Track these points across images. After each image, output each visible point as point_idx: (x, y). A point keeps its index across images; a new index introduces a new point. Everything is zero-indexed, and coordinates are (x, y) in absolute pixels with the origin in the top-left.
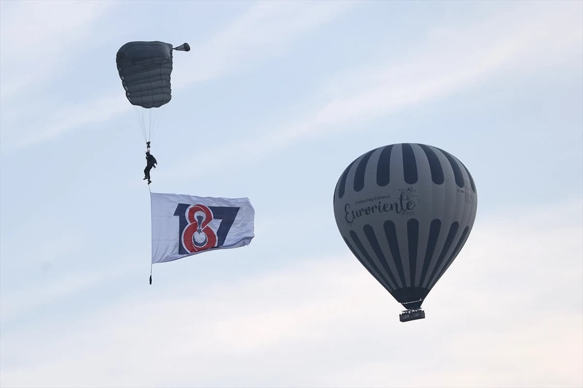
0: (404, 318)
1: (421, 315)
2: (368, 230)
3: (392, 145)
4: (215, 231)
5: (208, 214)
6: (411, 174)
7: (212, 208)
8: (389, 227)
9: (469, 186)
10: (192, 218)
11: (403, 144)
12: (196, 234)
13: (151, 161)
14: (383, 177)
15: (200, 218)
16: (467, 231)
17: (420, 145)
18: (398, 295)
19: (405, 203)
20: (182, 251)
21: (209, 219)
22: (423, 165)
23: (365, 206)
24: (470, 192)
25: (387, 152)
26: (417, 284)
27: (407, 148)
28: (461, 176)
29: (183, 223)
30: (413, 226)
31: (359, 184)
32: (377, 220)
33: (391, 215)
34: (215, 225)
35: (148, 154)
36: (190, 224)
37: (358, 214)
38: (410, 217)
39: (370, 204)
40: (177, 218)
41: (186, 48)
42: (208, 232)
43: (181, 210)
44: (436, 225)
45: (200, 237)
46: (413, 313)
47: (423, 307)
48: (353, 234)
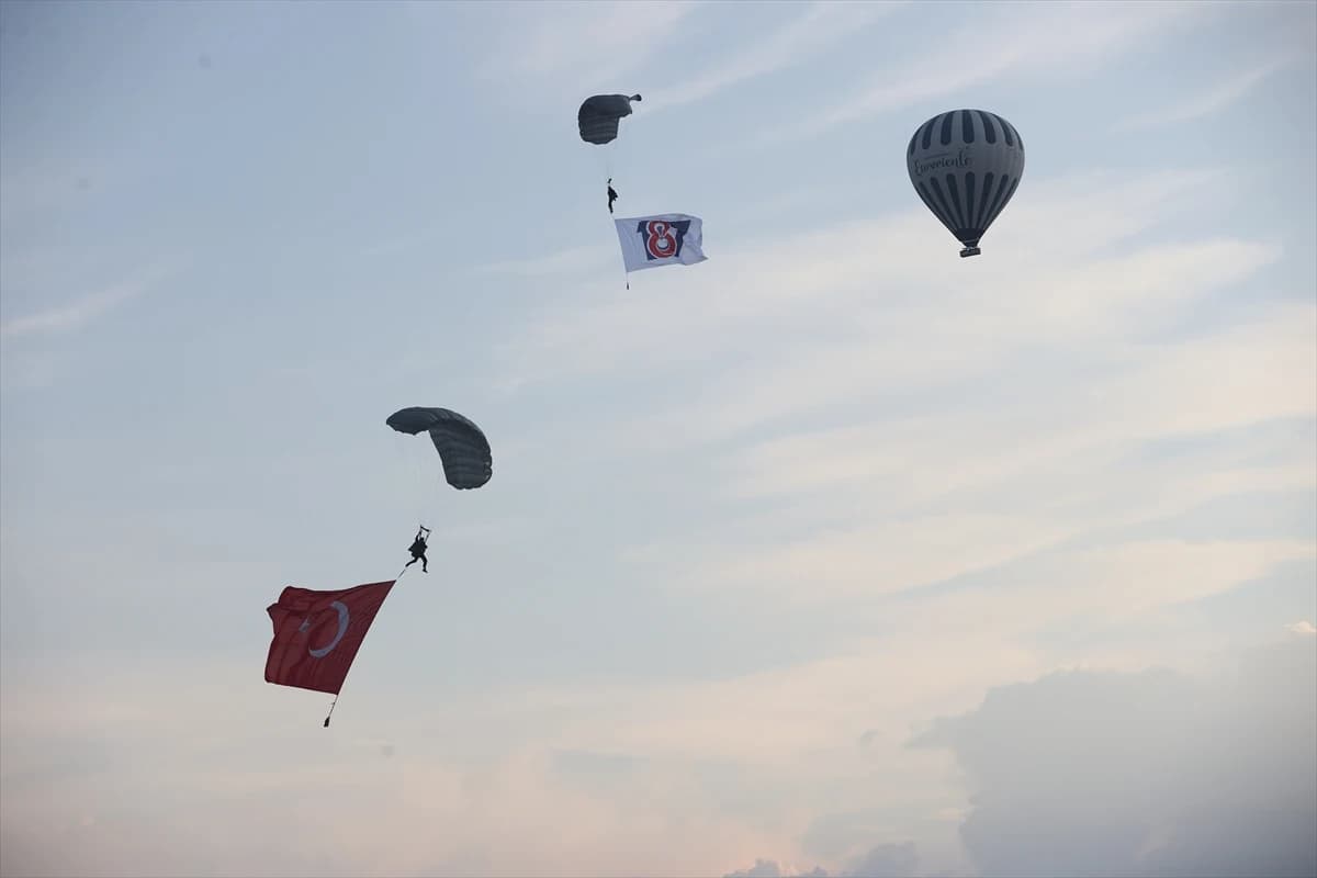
0: (964, 254)
1: (977, 252)
2: (934, 181)
3: (953, 112)
4: (674, 237)
5: (667, 225)
6: (969, 135)
7: (670, 222)
8: (950, 178)
9: (1018, 145)
10: (652, 230)
11: (964, 111)
12: (658, 241)
13: (612, 195)
14: (946, 138)
15: (660, 228)
17: (979, 112)
18: (959, 235)
19: (964, 159)
20: (650, 257)
21: (667, 228)
22: (978, 127)
23: (931, 161)
24: (1018, 150)
25: (950, 115)
26: (974, 227)
27: (966, 114)
28: (1010, 137)
29: (646, 236)
30: (970, 177)
31: (926, 143)
32: (941, 174)
33: (953, 170)
34: (672, 232)
35: (610, 188)
36: (651, 235)
37: (924, 169)
38: (968, 171)
39: (936, 160)
40: (641, 233)
41: (638, 98)
42: (669, 237)
43: (642, 225)
44: (989, 177)
45: (662, 243)
46: (971, 250)
47: (979, 245)
48: (921, 185)
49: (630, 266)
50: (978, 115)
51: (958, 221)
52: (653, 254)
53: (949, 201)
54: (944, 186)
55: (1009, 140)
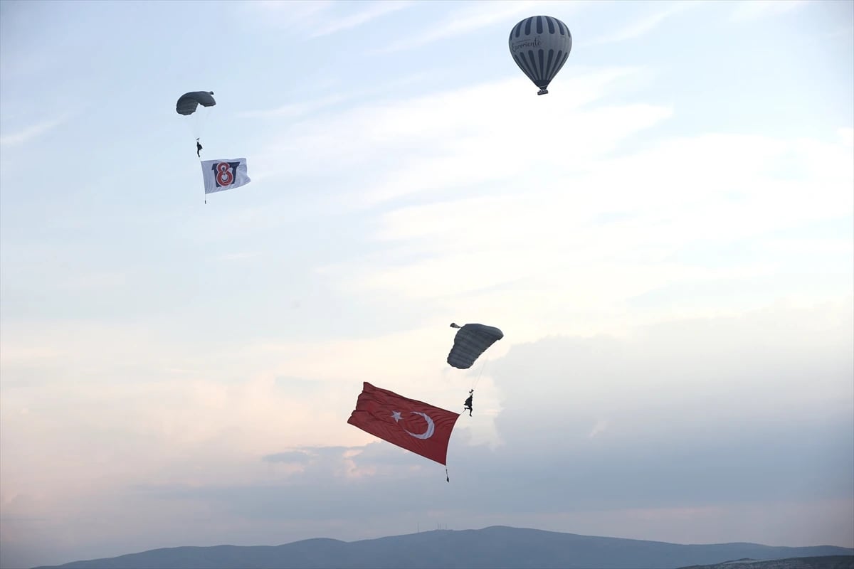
0: (539, 94)
1: (547, 92)
2: (522, 54)
4: (231, 172)
5: (227, 166)
6: (540, 30)
7: (229, 163)
8: (531, 53)
10: (220, 169)
12: (223, 176)
13: (199, 147)
14: (528, 32)
15: (223, 168)
16: (566, 55)
17: (546, 17)
18: (537, 83)
19: (537, 42)
20: (218, 186)
21: (227, 169)
22: (545, 25)
23: (520, 44)
25: (530, 19)
26: (545, 79)
27: (539, 18)
28: (563, 29)
29: (216, 173)
30: (541, 52)
31: (518, 35)
32: (525, 50)
33: (531, 48)
34: (230, 170)
35: (198, 143)
36: (219, 172)
37: (517, 48)
38: (539, 49)
39: (523, 43)
40: (213, 171)
42: (228, 173)
43: (214, 166)
44: (551, 52)
46: (543, 91)
47: (547, 89)
48: (516, 56)
49: (208, 189)
50: (546, 20)
51: (536, 77)
52: (220, 183)
53: (531, 65)
54: (527, 56)
55: (562, 32)
